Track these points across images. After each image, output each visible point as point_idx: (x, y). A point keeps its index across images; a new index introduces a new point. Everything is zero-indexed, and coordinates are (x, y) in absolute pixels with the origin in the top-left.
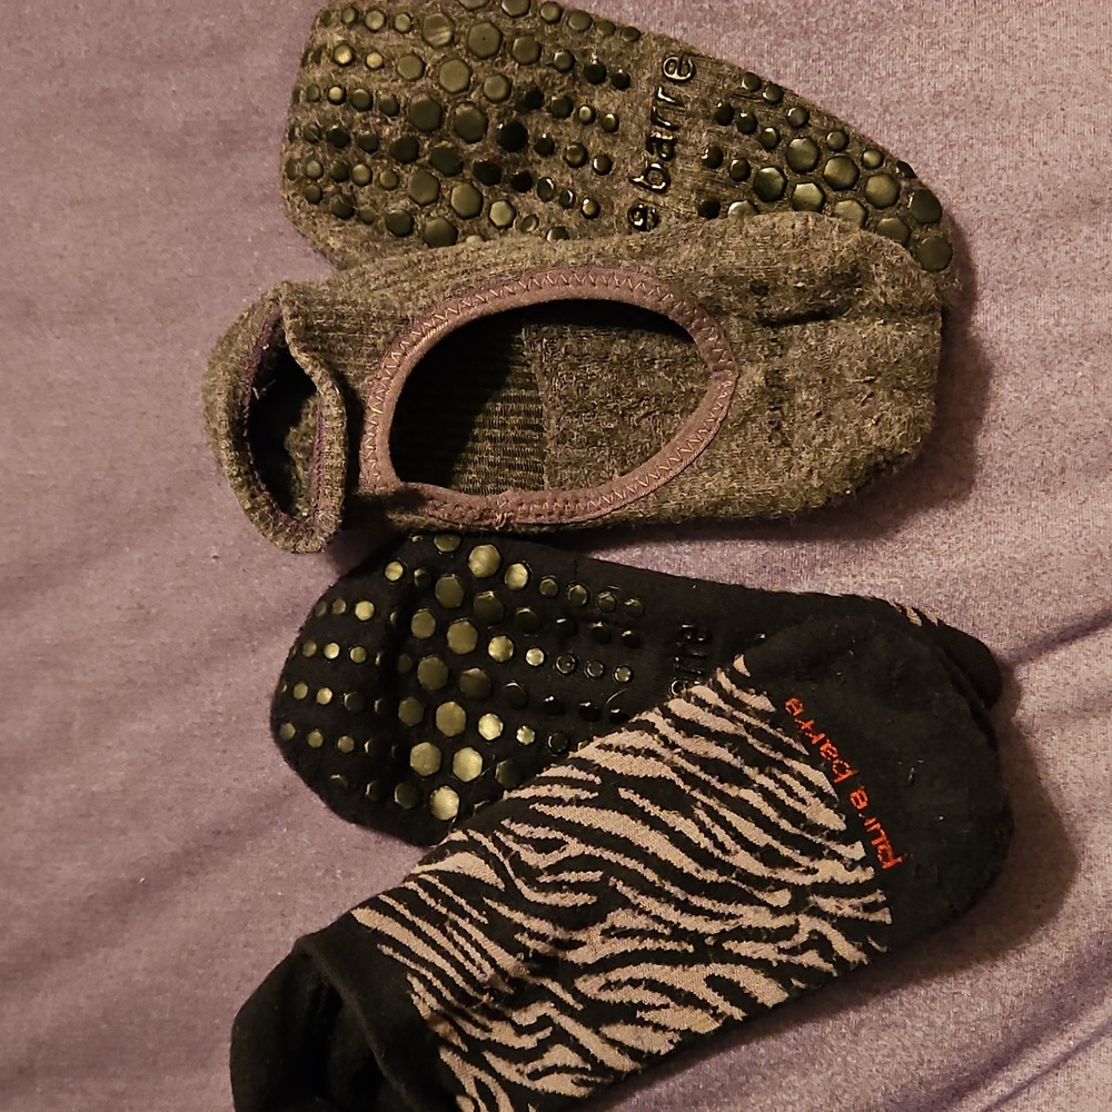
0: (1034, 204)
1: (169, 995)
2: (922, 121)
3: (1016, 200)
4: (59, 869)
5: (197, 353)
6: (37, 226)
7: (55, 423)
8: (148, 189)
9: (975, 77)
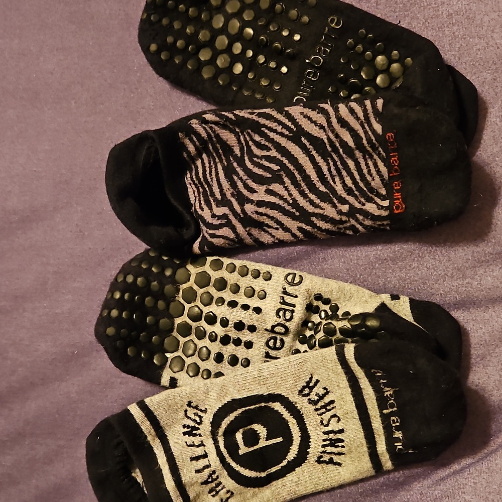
0: (492, 67)
1: (86, 404)
2: (443, 26)
3: (484, 64)
4: (39, 346)
5: (110, 119)
6: (42, 59)
7: (46, 148)
8: (91, 44)
9: (467, 7)
